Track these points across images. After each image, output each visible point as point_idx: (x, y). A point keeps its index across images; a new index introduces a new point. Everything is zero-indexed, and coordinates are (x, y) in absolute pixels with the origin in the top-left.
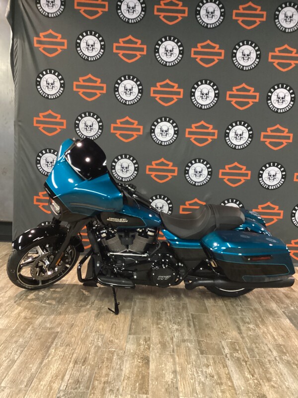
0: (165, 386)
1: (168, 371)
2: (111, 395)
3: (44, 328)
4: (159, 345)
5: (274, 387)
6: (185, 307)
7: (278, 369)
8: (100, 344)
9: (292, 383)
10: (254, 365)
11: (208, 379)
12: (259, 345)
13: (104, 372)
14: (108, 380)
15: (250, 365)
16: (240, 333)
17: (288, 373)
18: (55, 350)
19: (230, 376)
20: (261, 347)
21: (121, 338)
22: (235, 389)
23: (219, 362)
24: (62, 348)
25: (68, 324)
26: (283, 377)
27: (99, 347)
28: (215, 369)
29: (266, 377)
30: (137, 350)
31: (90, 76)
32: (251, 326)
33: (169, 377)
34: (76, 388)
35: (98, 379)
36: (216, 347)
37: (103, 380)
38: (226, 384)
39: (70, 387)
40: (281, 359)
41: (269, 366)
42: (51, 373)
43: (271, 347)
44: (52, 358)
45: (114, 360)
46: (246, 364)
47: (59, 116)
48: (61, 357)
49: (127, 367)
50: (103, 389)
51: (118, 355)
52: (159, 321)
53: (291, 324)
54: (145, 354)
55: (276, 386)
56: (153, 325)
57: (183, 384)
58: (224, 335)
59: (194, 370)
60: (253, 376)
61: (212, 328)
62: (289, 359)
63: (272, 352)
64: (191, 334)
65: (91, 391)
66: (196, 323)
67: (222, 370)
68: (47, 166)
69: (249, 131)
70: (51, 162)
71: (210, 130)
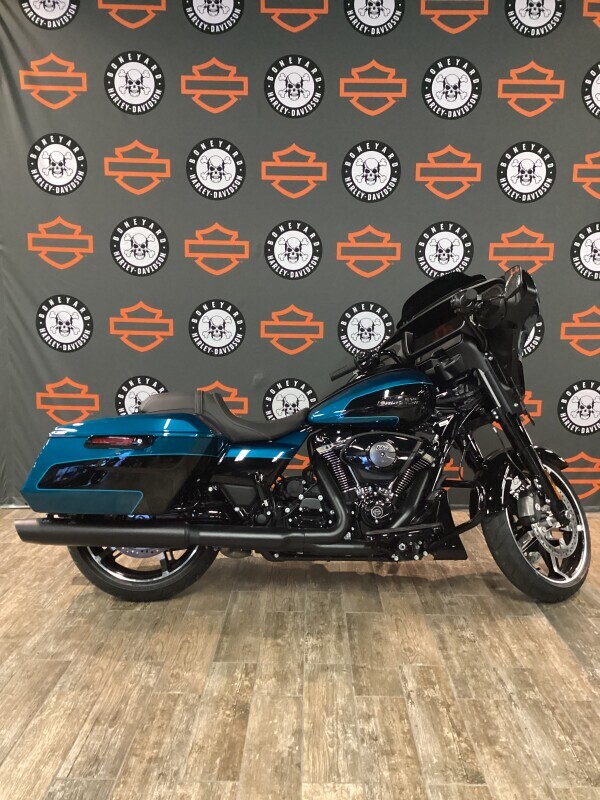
0: (274, 762)
1: (285, 732)
2: (160, 784)
3: (41, 656)
4: (274, 679)
5: (500, 756)
6: (335, 602)
7: (514, 719)
8: (152, 682)
9: (540, 747)
10: (464, 712)
11: (365, 745)
12: (479, 671)
13: (153, 738)
14: (158, 754)
15: (456, 713)
16: (443, 648)
17: (534, 727)
18: (58, 699)
19: (412, 736)
20: (483, 675)
21: (197, 669)
22: (418, 763)
23: (392, 710)
24: (73, 693)
25: (91, 645)
26: (523, 735)
27: (149, 689)
28: (382, 723)
29: (487, 735)
30: (225, 691)
31: (136, 144)
32: (468, 634)
33: (285, 743)
34: (90, 774)
35: (138, 752)
36: (389, 679)
37: (148, 754)
38: (401, 753)
39: (77, 772)
40: (521, 697)
41: (494, 713)
42: (43, 745)
43: (503, 674)
44: (50, 714)
45: (176, 713)
46: (448, 711)
47: (78, 228)
48: (68, 712)
49: (202, 727)
50: (146, 773)
51: (186, 703)
52: (280, 631)
53: (551, 628)
54: (241, 698)
55: (505, 753)
56: (266, 640)
57: (313, 757)
58: (408, 654)
59: (340, 727)
60: (459, 735)
61: (387, 641)
62: (539, 697)
63: (504, 684)
64: (342, 654)
65: (120, 779)
66: (356, 632)
67: (397, 724)
68: (60, 331)
69: (464, 242)
70: (67, 323)
71: (385, 244)
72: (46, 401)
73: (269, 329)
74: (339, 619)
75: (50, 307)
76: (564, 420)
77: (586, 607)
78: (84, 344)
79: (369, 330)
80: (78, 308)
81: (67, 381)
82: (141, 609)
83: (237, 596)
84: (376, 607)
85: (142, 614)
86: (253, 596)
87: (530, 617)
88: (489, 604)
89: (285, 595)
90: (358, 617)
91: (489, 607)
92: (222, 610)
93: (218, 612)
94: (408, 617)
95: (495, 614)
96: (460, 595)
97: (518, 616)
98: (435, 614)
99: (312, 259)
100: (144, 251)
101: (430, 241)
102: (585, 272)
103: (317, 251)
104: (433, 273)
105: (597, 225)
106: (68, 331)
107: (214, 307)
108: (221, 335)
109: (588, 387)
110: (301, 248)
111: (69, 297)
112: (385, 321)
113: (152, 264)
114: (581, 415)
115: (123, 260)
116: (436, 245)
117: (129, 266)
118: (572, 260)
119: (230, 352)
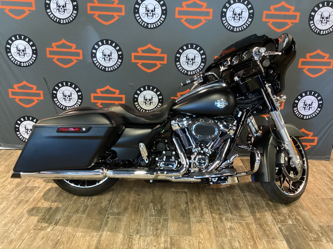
68: (19, 55)
69: (249, 9)
70: (23, 51)
71: (204, 9)
72: (14, 93)
73: (136, 58)
74: (166, 241)
75: (13, 41)
76: (295, 111)
77: (308, 232)
78: (33, 63)
79: (192, 60)
80: (28, 42)
81: (25, 83)
82: (51, 230)
83: (108, 220)
84: (188, 232)
85: (50, 235)
86: (117, 221)
87: (276, 241)
88: (253, 230)
89: (136, 220)
90: (176, 240)
91: (253, 232)
92: (97, 232)
93: (95, 234)
94: (206, 239)
95: (256, 238)
96: (236, 221)
97: (270, 240)
98: (222, 238)
99: (161, 17)
100: (64, 9)
101: (229, 8)
102: (316, 30)
103: (164, 12)
104: (230, 27)
105: (326, 3)
106: (23, 55)
107: (105, 43)
108: (110, 60)
109: (310, 94)
110: (155, 10)
111: (23, 36)
112: (202, 55)
113: (69, 17)
114: (305, 109)
115: (52, 15)
116: (233, 11)
117: (56, 18)
118: (309, 23)
119: (115, 70)
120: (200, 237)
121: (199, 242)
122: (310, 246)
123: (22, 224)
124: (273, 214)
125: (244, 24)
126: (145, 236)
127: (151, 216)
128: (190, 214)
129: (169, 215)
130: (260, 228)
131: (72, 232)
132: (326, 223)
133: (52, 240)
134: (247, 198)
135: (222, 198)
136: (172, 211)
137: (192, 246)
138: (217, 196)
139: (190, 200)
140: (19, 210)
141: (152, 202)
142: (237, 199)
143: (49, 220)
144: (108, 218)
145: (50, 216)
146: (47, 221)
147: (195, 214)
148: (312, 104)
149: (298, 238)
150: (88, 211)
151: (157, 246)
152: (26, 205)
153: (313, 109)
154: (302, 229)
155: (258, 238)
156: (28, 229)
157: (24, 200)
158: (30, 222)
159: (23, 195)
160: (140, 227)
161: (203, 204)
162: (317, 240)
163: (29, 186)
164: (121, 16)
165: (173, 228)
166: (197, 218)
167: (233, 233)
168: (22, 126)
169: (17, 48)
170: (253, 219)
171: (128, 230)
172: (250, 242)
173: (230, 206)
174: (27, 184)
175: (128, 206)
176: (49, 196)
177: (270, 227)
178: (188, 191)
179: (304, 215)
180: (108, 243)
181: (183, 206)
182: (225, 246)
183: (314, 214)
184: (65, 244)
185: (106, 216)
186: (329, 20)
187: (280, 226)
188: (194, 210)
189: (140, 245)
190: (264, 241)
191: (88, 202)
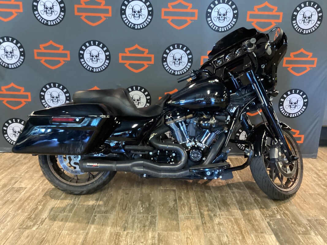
69: (233, 10)
70: (11, 53)
71: (189, 10)
73: (124, 58)
74: (153, 237)
76: (281, 110)
77: (296, 226)
78: (21, 65)
79: (179, 60)
80: (16, 44)
81: (12, 85)
82: (36, 229)
83: (95, 218)
84: (176, 228)
85: (35, 233)
86: (104, 219)
87: (265, 235)
88: (241, 224)
89: (124, 217)
90: (164, 236)
91: (241, 227)
92: (84, 230)
93: (81, 232)
94: (194, 235)
95: (245, 233)
96: (225, 217)
97: (258, 234)
98: (210, 233)
99: (147, 18)
100: (52, 11)
101: (214, 9)
102: (299, 29)
103: (151, 13)
104: (216, 27)
105: (307, 3)
106: (11, 57)
107: (92, 44)
108: (97, 61)
109: (295, 93)
110: (141, 11)
111: (11, 37)
112: (188, 55)
113: (56, 19)
114: (290, 107)
115: (40, 16)
116: (217, 11)
117: (43, 20)
118: (292, 22)
119: (103, 71)
120: (188, 232)
121: (187, 238)
122: (299, 239)
123: (7, 223)
124: (261, 210)
125: (229, 24)
126: (132, 232)
127: (139, 214)
128: (178, 210)
129: (158, 213)
130: (249, 223)
131: (58, 231)
132: (314, 217)
133: (37, 239)
134: (236, 195)
135: (210, 195)
136: (160, 209)
137: (180, 241)
138: (206, 193)
139: (179, 197)
140: (5, 210)
141: (140, 200)
142: (226, 196)
143: (34, 219)
144: (95, 216)
145: (36, 215)
146: (33, 220)
147: (183, 210)
148: (297, 102)
149: (286, 231)
150: (75, 210)
151: (144, 243)
152: (12, 205)
153: (298, 107)
154: (291, 223)
155: (246, 232)
156: (13, 228)
157: (9, 200)
158: (15, 222)
159: (9, 196)
160: (128, 224)
161: (191, 200)
162: (306, 233)
163: (16, 187)
164: (109, 17)
165: (161, 224)
166: (186, 214)
167: (222, 229)
168: (10, 128)
169: (5, 50)
170: (242, 214)
171: (115, 228)
172: (238, 236)
173: (218, 203)
174: (14, 185)
175: (116, 205)
176: (36, 196)
177: (258, 222)
178: (177, 188)
179: (293, 210)
180: (94, 240)
181: (171, 204)
182: (214, 241)
183: (302, 209)
184: (50, 241)
185: (93, 214)
186: (311, 20)
187: (269, 221)
188: (182, 206)
189: (127, 242)
190: (252, 235)
191: (75, 202)
